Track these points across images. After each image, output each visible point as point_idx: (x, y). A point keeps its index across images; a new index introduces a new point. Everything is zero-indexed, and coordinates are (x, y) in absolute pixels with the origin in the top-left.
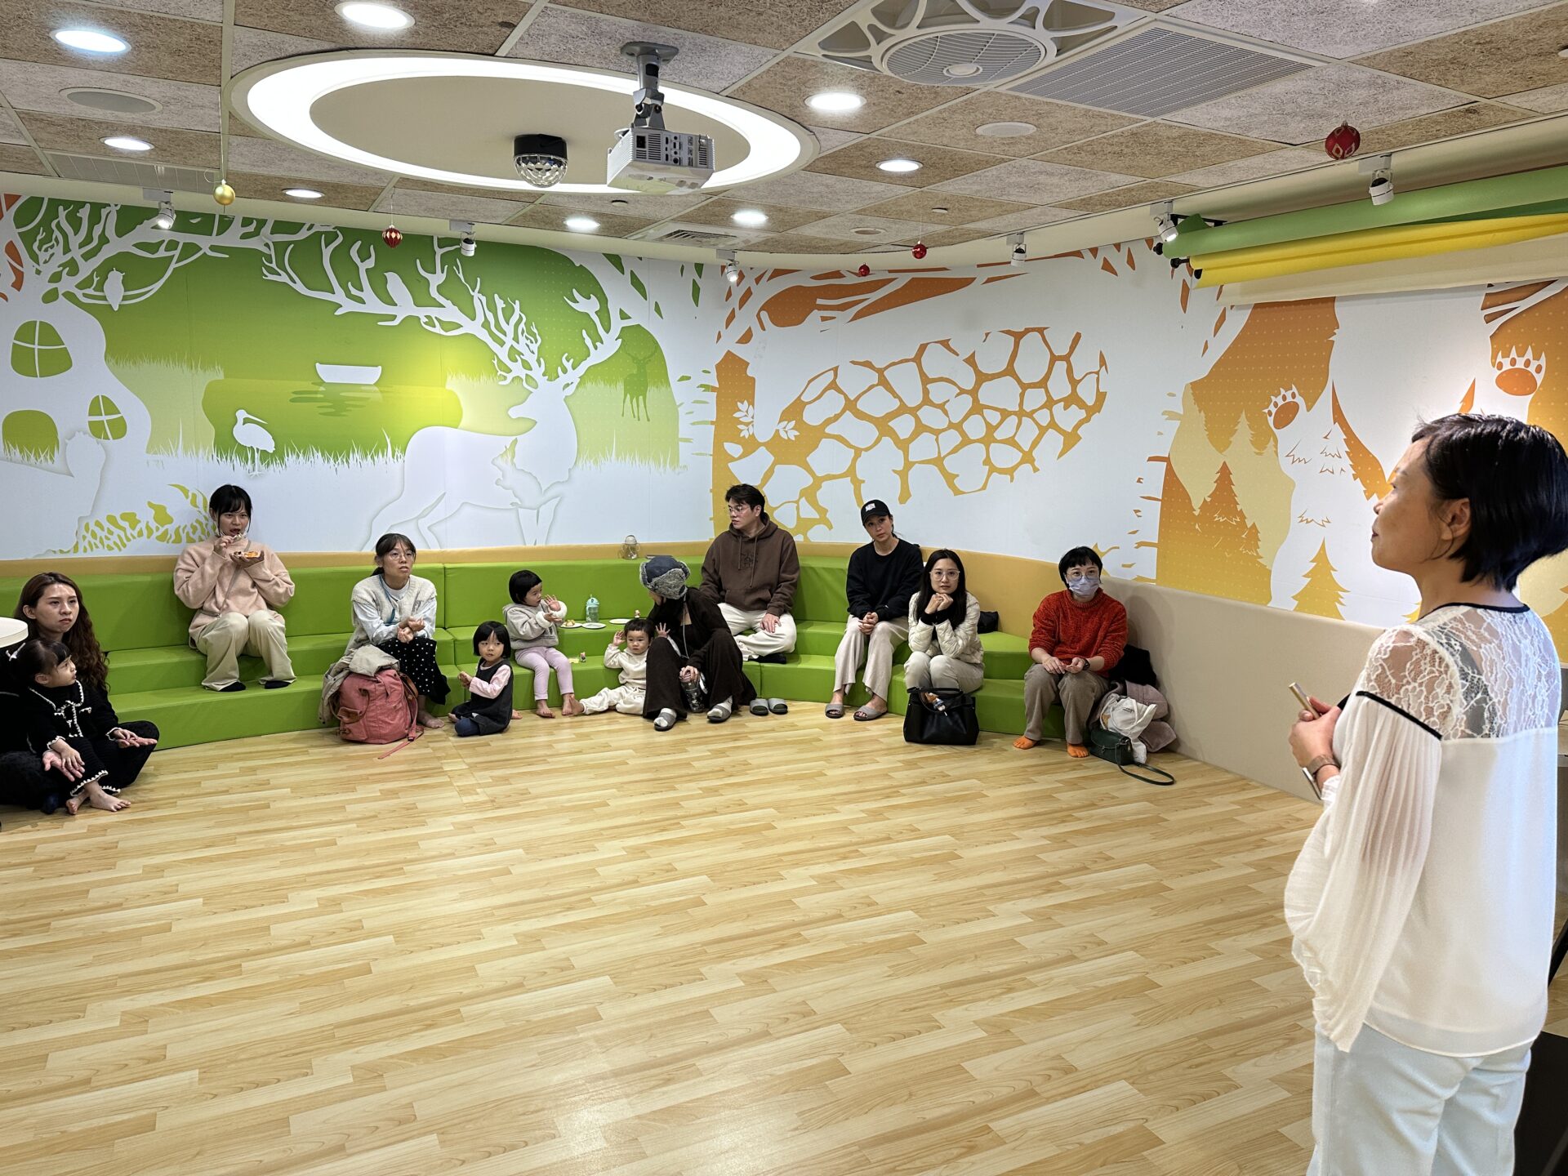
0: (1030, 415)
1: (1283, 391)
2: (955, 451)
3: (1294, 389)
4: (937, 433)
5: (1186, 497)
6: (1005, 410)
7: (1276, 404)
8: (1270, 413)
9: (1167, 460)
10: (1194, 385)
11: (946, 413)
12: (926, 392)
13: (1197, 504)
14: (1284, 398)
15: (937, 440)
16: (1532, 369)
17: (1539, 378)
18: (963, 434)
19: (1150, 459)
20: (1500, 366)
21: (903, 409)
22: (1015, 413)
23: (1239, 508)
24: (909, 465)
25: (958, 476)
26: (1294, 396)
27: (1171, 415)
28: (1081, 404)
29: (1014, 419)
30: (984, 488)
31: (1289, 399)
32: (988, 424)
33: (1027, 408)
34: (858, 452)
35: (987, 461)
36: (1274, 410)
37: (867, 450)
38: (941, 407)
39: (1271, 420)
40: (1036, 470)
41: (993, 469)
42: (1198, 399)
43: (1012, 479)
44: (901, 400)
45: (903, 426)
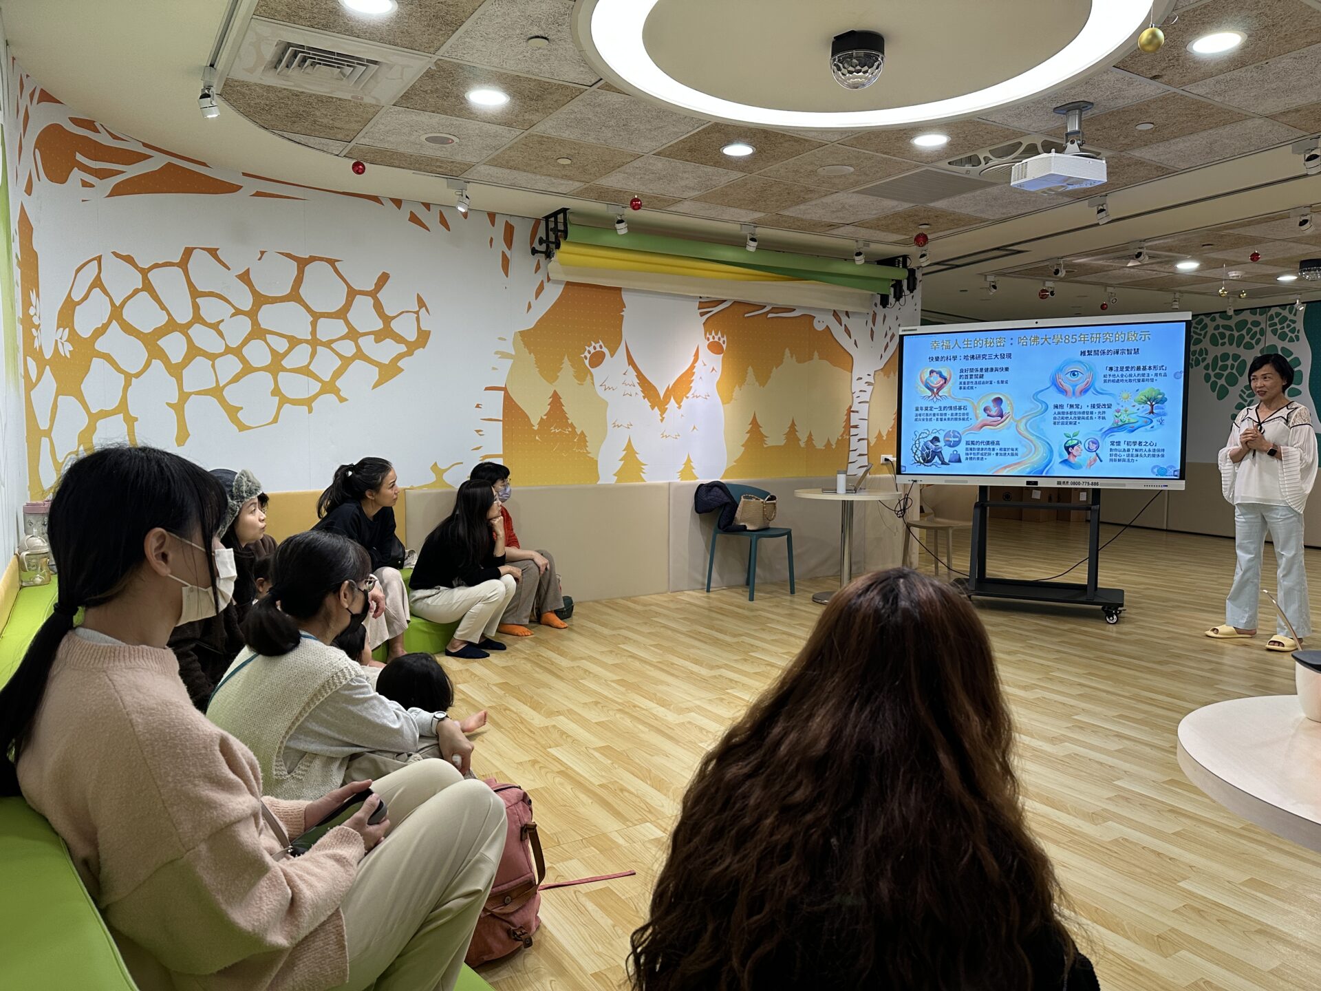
0: (328, 344)
1: (593, 344)
2: (236, 379)
3: (601, 343)
4: (212, 357)
5: (525, 416)
6: (293, 337)
7: (589, 352)
8: (586, 358)
9: (504, 389)
10: (522, 333)
11: (221, 334)
12: (196, 307)
13: (535, 422)
14: (595, 348)
15: (213, 366)
16: (721, 342)
17: (724, 346)
18: (243, 360)
19: (487, 389)
20: (708, 339)
21: (171, 326)
22: (307, 341)
23: (570, 422)
24: (184, 397)
25: (242, 408)
26: (601, 347)
27: (504, 355)
28: (399, 339)
29: (305, 349)
30: (275, 420)
31: (598, 349)
32: (273, 351)
33: (322, 336)
34: (129, 378)
35: (276, 391)
36: (588, 356)
37: (138, 375)
38: (215, 327)
39: (587, 362)
40: (342, 400)
41: (284, 400)
42: (526, 345)
43: (310, 411)
44: (169, 314)
45: (174, 346)
